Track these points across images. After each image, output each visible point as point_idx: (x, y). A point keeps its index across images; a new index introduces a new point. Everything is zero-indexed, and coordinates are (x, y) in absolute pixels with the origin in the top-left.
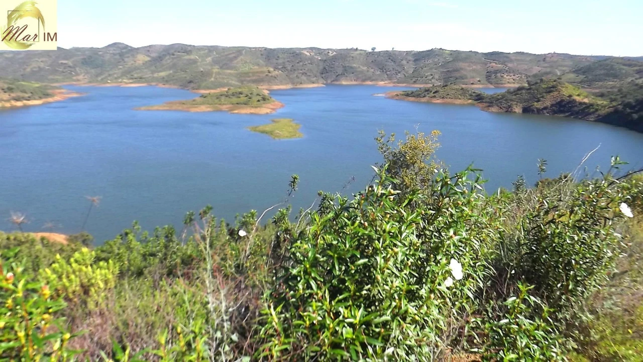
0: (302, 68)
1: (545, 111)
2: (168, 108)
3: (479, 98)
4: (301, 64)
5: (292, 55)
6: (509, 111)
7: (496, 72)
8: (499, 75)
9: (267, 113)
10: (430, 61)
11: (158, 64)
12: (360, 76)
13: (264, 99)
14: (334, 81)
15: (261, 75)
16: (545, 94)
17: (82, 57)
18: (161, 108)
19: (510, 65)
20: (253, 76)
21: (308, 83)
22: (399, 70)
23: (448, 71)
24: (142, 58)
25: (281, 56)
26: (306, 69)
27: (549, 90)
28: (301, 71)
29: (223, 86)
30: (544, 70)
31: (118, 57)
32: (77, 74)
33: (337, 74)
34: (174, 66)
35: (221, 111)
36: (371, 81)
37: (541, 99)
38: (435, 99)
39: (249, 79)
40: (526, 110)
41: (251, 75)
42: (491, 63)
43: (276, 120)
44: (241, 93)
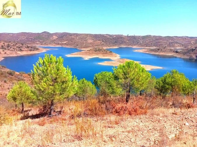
3: (177, 52)
4: (108, 40)
6: (191, 57)
7: (172, 43)
12: (127, 44)
17: (36, 36)
22: (138, 42)
24: (55, 37)
31: (47, 36)
33: (120, 43)
34: (68, 40)
38: (161, 52)
41: (95, 43)
42: (170, 40)
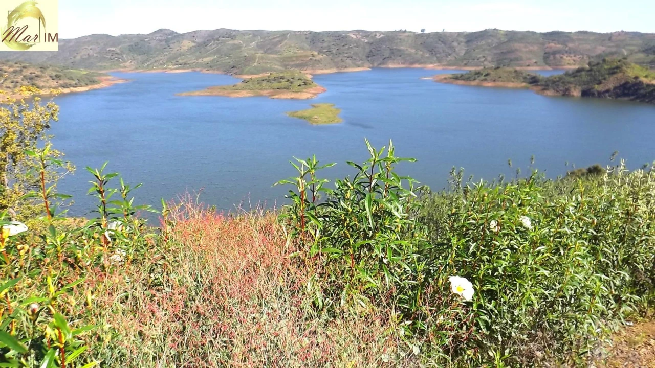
0: (349, 51)
1: (607, 95)
2: (208, 94)
3: (534, 81)
4: (347, 47)
5: (338, 38)
6: (566, 94)
7: (555, 53)
8: (558, 56)
9: (308, 98)
10: (483, 42)
11: (203, 49)
12: (408, 58)
13: (305, 84)
14: (380, 64)
15: (305, 59)
16: (607, 76)
17: (129, 44)
18: (202, 94)
19: (571, 45)
20: (297, 60)
21: (353, 67)
22: (450, 52)
23: (502, 53)
24: (187, 44)
25: (326, 40)
26: (352, 52)
27: (612, 72)
28: (346, 55)
29: (265, 70)
30: (609, 50)
31: (164, 43)
32: (124, 61)
33: (384, 57)
34: (218, 52)
35: (261, 96)
36: (420, 64)
37: (603, 81)
38: (486, 82)
39: (293, 63)
40: (586, 94)
41: (294, 59)
42: (549, 43)
43: (315, 105)
44: (282, 78)
